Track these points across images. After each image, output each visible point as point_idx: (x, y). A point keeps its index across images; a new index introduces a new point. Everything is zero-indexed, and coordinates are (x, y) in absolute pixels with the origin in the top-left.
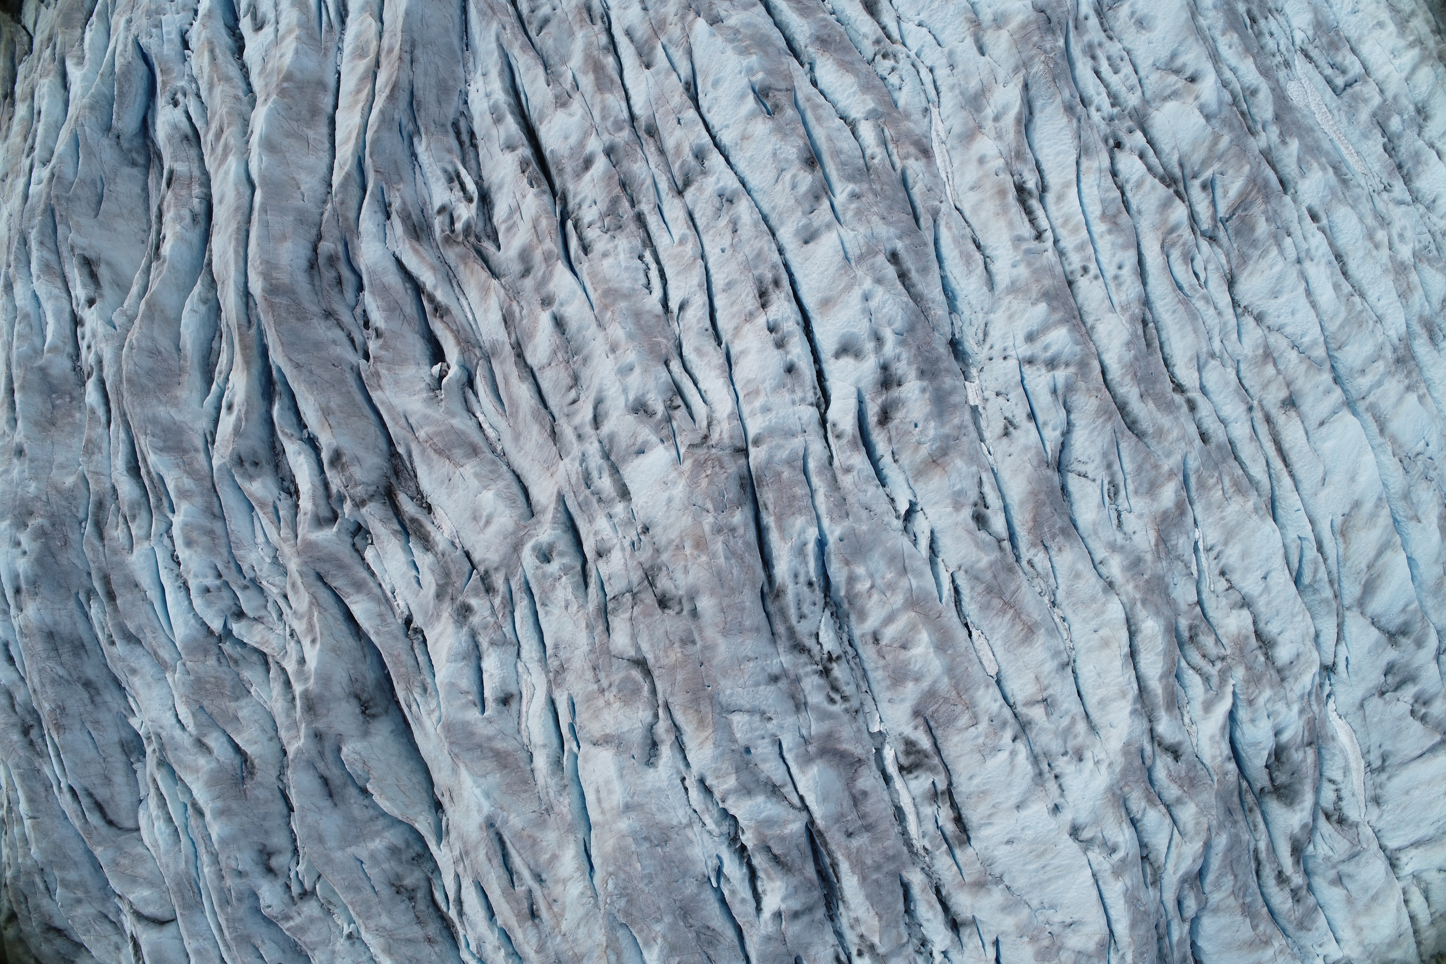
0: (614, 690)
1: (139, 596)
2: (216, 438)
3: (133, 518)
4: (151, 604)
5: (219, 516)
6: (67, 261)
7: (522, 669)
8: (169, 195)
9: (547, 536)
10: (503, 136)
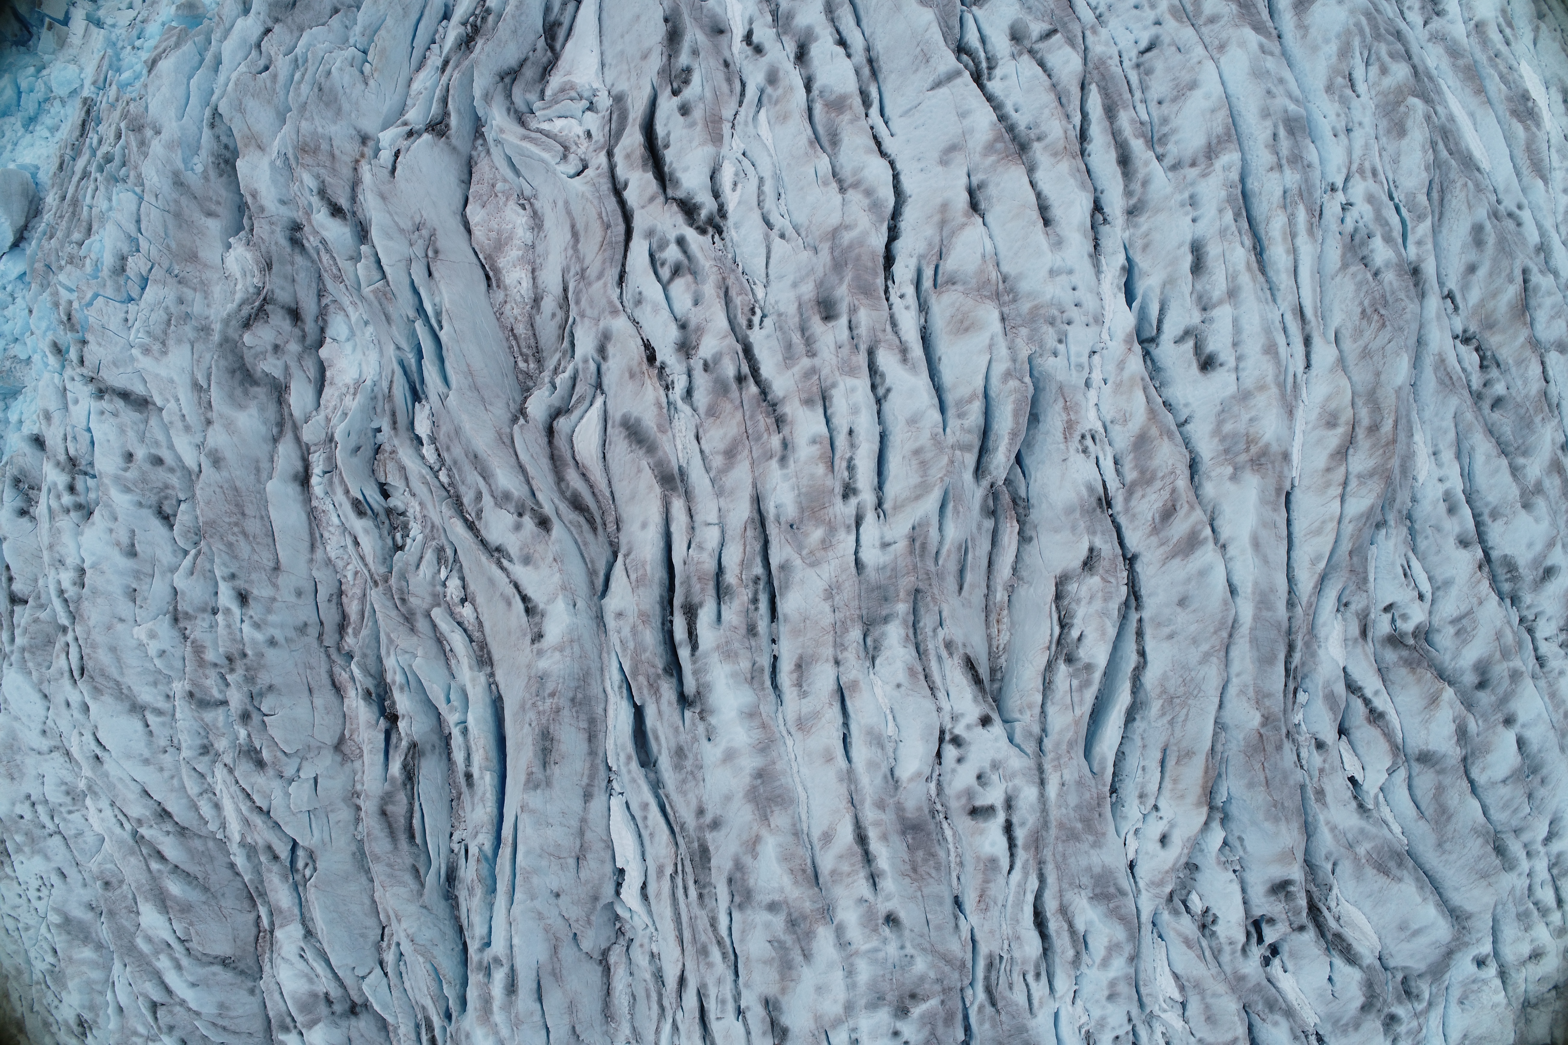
2: (1139, 871)
3: (1038, 975)
5: (1135, 958)
6: (934, 659)
8: (1090, 581)
9: (1487, 946)
10: (1456, 528)
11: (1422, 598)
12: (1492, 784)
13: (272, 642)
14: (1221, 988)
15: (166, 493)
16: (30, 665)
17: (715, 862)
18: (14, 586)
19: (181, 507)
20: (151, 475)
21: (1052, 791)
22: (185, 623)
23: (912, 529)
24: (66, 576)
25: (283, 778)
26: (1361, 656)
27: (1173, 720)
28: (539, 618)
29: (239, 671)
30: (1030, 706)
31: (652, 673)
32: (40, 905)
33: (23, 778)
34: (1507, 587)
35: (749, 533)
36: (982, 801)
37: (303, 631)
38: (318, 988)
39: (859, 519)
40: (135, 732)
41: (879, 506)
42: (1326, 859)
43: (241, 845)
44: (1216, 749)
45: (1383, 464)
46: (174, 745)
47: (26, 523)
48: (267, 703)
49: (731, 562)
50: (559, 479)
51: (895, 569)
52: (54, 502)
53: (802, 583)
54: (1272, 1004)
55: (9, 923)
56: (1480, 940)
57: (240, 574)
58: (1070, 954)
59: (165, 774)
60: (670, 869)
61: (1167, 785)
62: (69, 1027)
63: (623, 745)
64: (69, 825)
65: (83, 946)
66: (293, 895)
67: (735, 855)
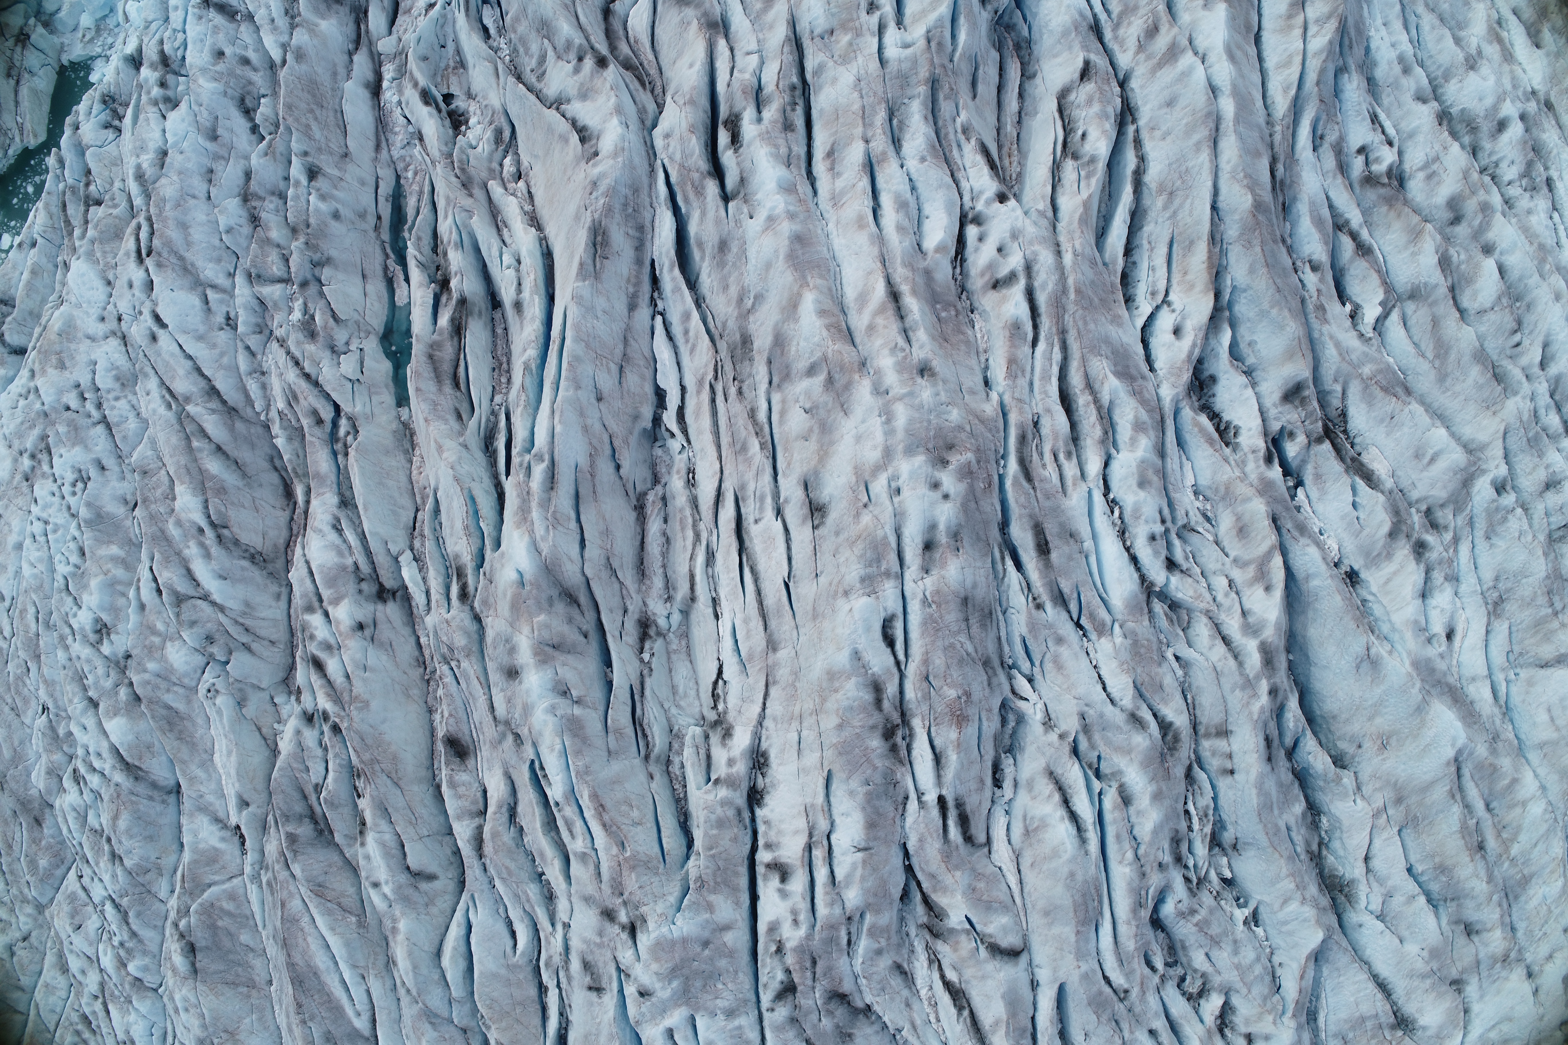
1: (1076, 549)
2: (1157, 365)
3: (1069, 455)
4: (1087, 557)
5: (1162, 453)
6: (954, 145)
7: (1459, 605)
8: (1089, 87)
9: (1503, 470)
10: (1413, 87)
11: (1390, 144)
12: (1481, 312)
13: (336, 216)
14: (1249, 492)
15: (250, 88)
16: (98, 255)
17: (756, 345)
18: (92, 188)
19: (262, 100)
20: (238, 72)
21: (1068, 258)
22: (254, 203)
23: (928, 32)
24: (147, 160)
25: (333, 349)
26: (1342, 187)
27: (1175, 212)
28: (594, 142)
29: (302, 239)
30: (1043, 197)
31: (696, 176)
32: (72, 500)
33: (74, 366)
34: (1467, 140)
35: (786, 49)
36: (1003, 272)
37: (362, 215)
38: (349, 561)
39: (881, 29)
40: (193, 307)
41: (899, 23)
42: (1336, 380)
43: (282, 427)
44: (1215, 238)
45: (1337, 8)
46: (230, 322)
47: (110, 134)
48: (326, 273)
49: (770, 77)
50: (613, 48)
51: (915, 61)
52: (144, 98)
53: (835, 80)
54: (1302, 529)
55: (38, 527)
56: (1497, 467)
57: (312, 152)
58: (1098, 432)
59: (217, 351)
60: (710, 376)
61: (1174, 281)
62: (85, 636)
63: (668, 252)
64: (115, 412)
65: (110, 542)
66: (332, 463)
67: (776, 324)
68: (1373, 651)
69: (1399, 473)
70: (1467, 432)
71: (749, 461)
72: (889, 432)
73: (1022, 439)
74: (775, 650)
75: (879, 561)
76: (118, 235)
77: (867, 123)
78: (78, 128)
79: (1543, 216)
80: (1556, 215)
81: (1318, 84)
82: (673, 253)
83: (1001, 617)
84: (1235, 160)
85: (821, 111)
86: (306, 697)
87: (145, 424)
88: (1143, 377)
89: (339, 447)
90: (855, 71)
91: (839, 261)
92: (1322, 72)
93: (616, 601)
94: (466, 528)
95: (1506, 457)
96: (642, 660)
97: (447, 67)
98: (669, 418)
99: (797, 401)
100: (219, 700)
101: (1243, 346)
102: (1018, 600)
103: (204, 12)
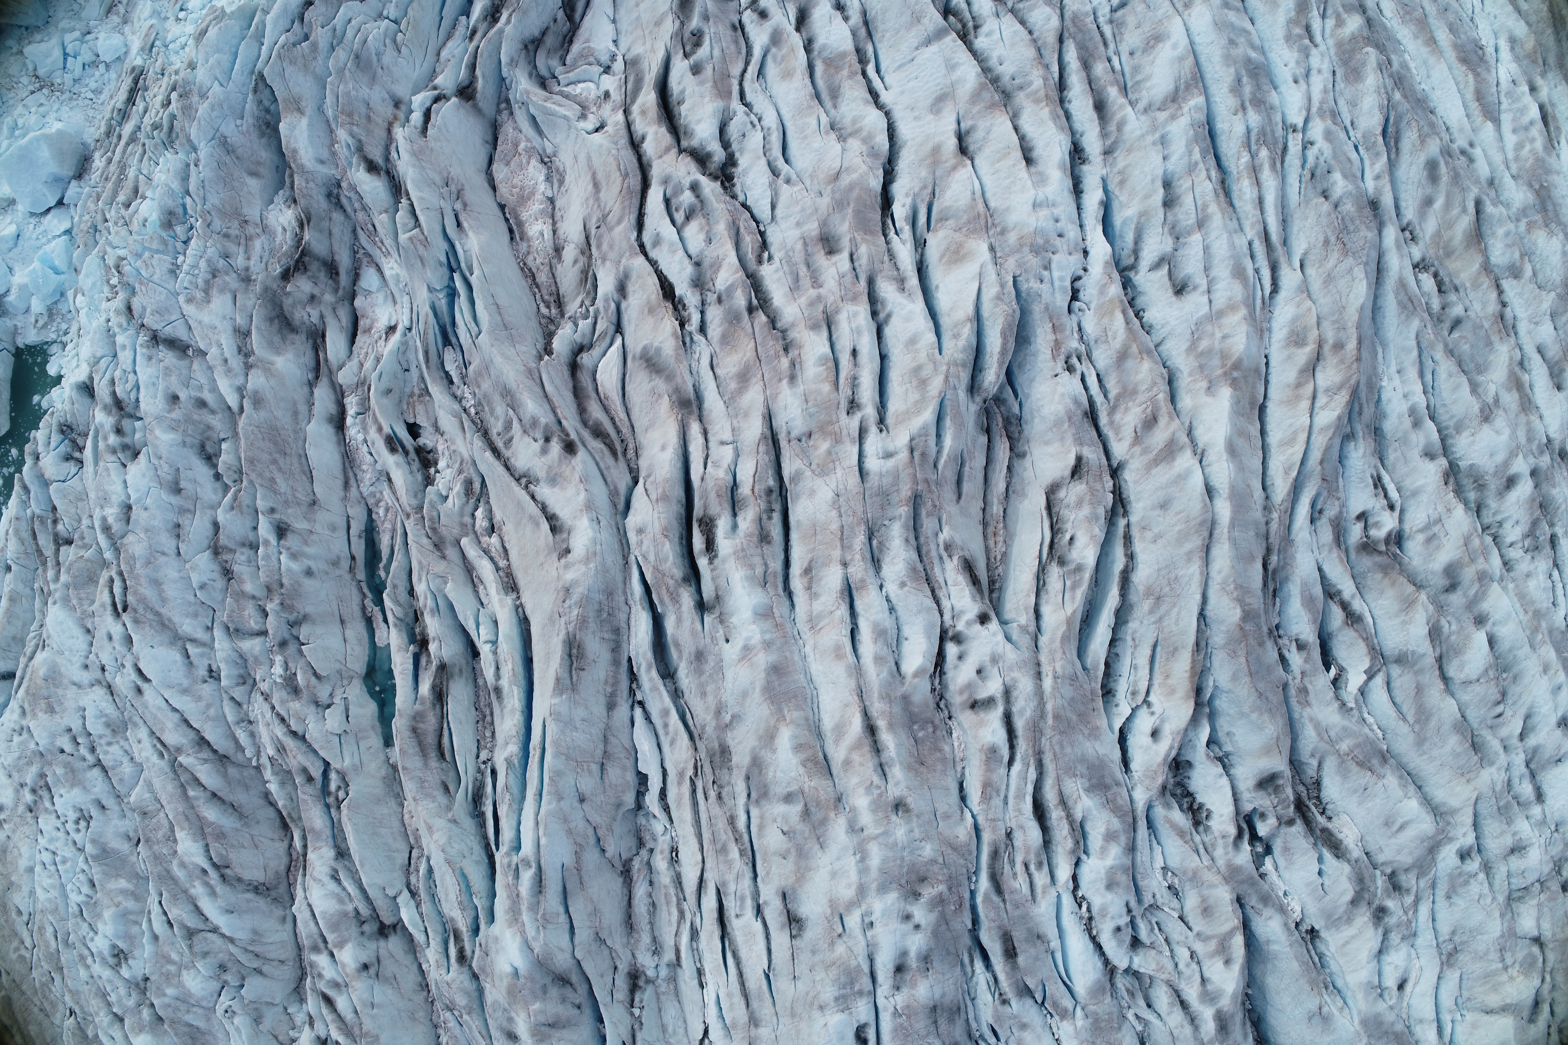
0: (1517, 966)
1: (1042, 948)
2: (1133, 766)
3: (1040, 865)
4: (1053, 953)
5: (1132, 849)
6: (936, 561)
7: (1414, 956)
8: (1078, 489)
9: (1470, 839)
10: (1422, 442)
11: (1392, 507)
12: (1467, 683)
13: (309, 573)
14: (1215, 880)
15: (210, 433)
16: (74, 602)
17: (735, 759)
18: (60, 527)
19: (224, 446)
20: (196, 417)
21: (1048, 683)
22: (225, 557)
23: (912, 440)
24: (112, 513)
25: (317, 704)
26: (1337, 561)
27: (1161, 619)
28: (565, 535)
29: (277, 601)
30: (1026, 609)
31: (671, 582)
32: (78, 837)
33: (64, 711)
34: (1472, 496)
35: (762, 449)
36: (982, 694)
37: (335, 563)
38: (350, 908)
39: (862, 432)
40: (175, 662)
41: (881, 421)
42: (1312, 755)
43: (275, 773)
44: (1201, 645)
45: (1349, 379)
46: (213, 674)
47: (72, 468)
48: (304, 632)
49: (746, 473)
50: (582, 410)
51: (896, 476)
52: (101, 445)
53: (812, 493)
54: (1266, 899)
55: (46, 857)
56: (1465, 835)
57: (279, 508)
58: (1069, 844)
59: (203, 703)
60: (690, 772)
61: (1157, 681)
62: (103, 959)
63: (645, 654)
64: (109, 757)
65: (118, 876)
66: (326, 818)
67: (753, 750)
68: (1325, 1009)
69: (1367, 838)
70: (1440, 795)
71: (729, 864)
72: (863, 870)
73: (995, 855)
74: (756, 1025)
75: (852, 983)
76: (92, 580)
77: (845, 547)
78: (38, 458)
79: (1542, 577)
80: (1556, 573)
81: (1321, 463)
82: (650, 655)
83: (969, 1003)
84: (1226, 570)
85: (798, 521)
86: (319, 1026)
87: (140, 768)
88: (1118, 784)
89: (331, 800)
90: (833, 485)
91: (817, 685)
92: (1327, 449)
93: (607, 964)
94: (460, 903)
95: (1476, 825)
96: (632, 1014)
97: (412, 395)
98: (652, 800)
99: (775, 821)
100: (237, 1020)
101: (1221, 735)
102: (985, 997)
103: (154, 351)
